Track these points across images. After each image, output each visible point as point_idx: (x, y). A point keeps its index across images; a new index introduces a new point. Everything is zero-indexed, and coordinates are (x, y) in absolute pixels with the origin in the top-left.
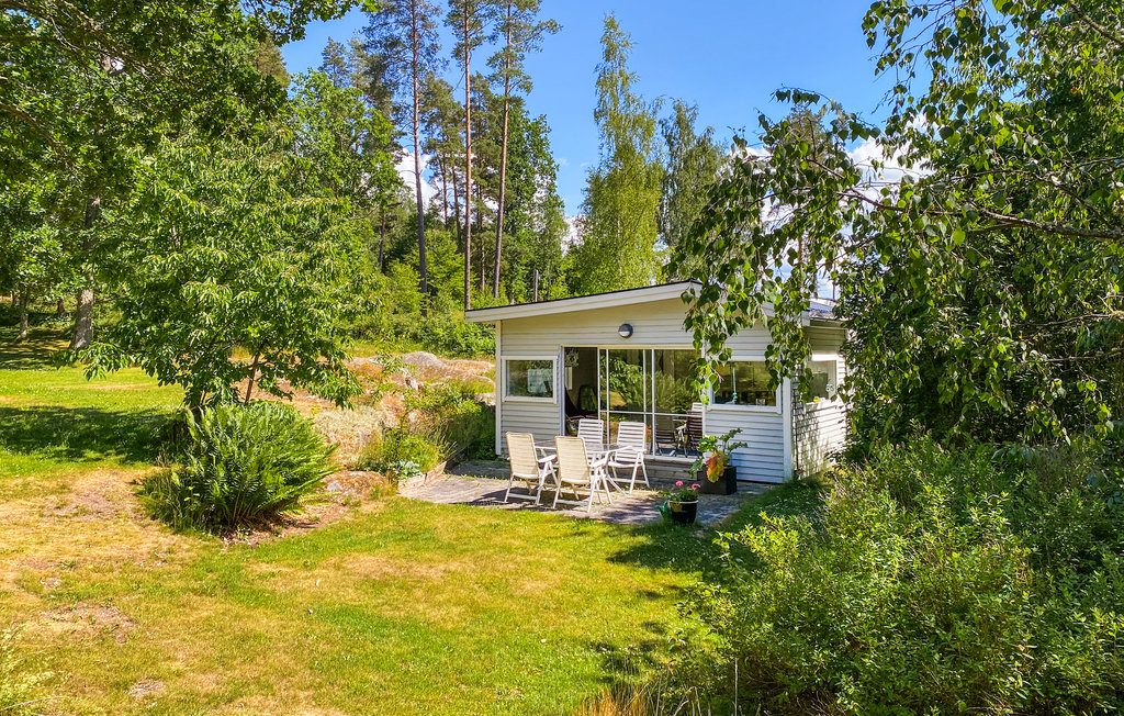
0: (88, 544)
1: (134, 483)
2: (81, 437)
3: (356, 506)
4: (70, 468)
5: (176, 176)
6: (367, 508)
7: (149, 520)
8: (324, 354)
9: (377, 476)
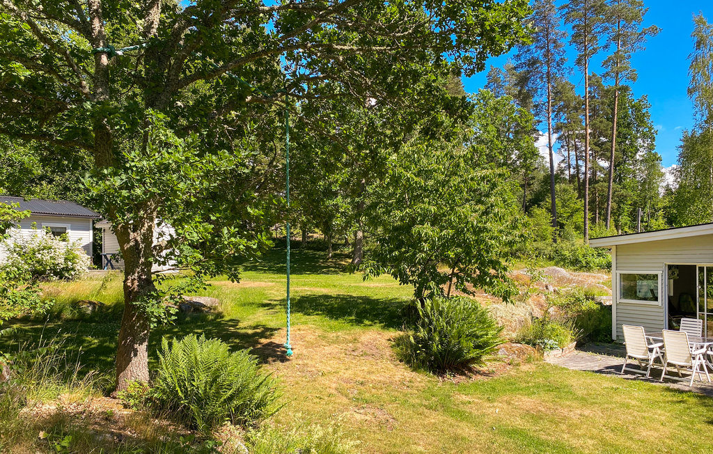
0: (369, 373)
1: (389, 340)
2: (362, 312)
3: (517, 365)
4: (357, 329)
5: (408, 164)
6: (524, 368)
7: (398, 362)
8: (494, 268)
9: (530, 347)
